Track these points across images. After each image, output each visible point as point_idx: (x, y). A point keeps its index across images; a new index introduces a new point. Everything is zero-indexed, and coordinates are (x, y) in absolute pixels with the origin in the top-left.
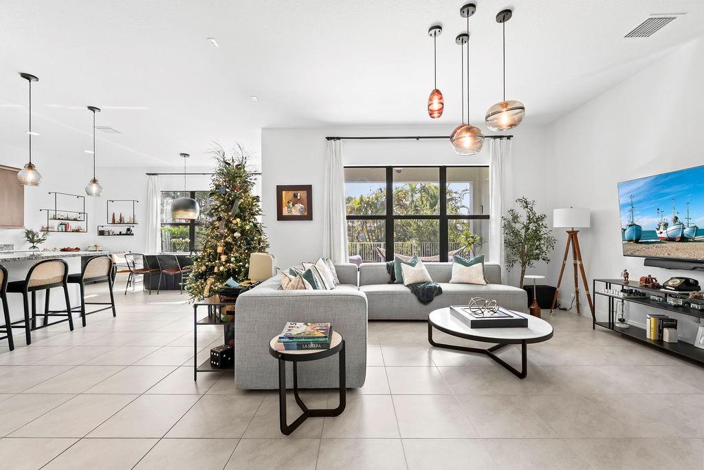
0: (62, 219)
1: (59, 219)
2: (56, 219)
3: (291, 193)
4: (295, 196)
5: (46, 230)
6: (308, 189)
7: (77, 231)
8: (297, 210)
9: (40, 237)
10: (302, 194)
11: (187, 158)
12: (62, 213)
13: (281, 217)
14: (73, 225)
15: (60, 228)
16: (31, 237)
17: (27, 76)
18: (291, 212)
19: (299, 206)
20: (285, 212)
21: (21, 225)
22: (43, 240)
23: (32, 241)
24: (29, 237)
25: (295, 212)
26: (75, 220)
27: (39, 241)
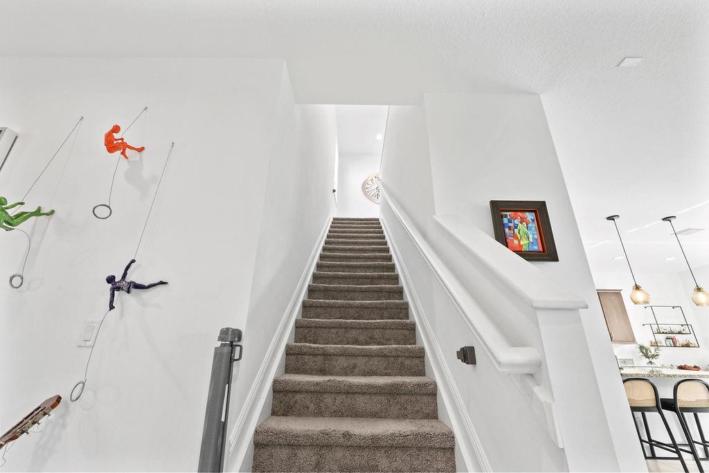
0: (666, 333)
1: (663, 333)
2: (660, 333)
5: (656, 344)
7: (687, 346)
9: (653, 352)
12: (664, 327)
14: (681, 339)
15: (668, 343)
16: (645, 352)
21: (634, 341)
22: (657, 355)
23: (647, 356)
24: (643, 353)
26: (680, 333)
27: (654, 356)
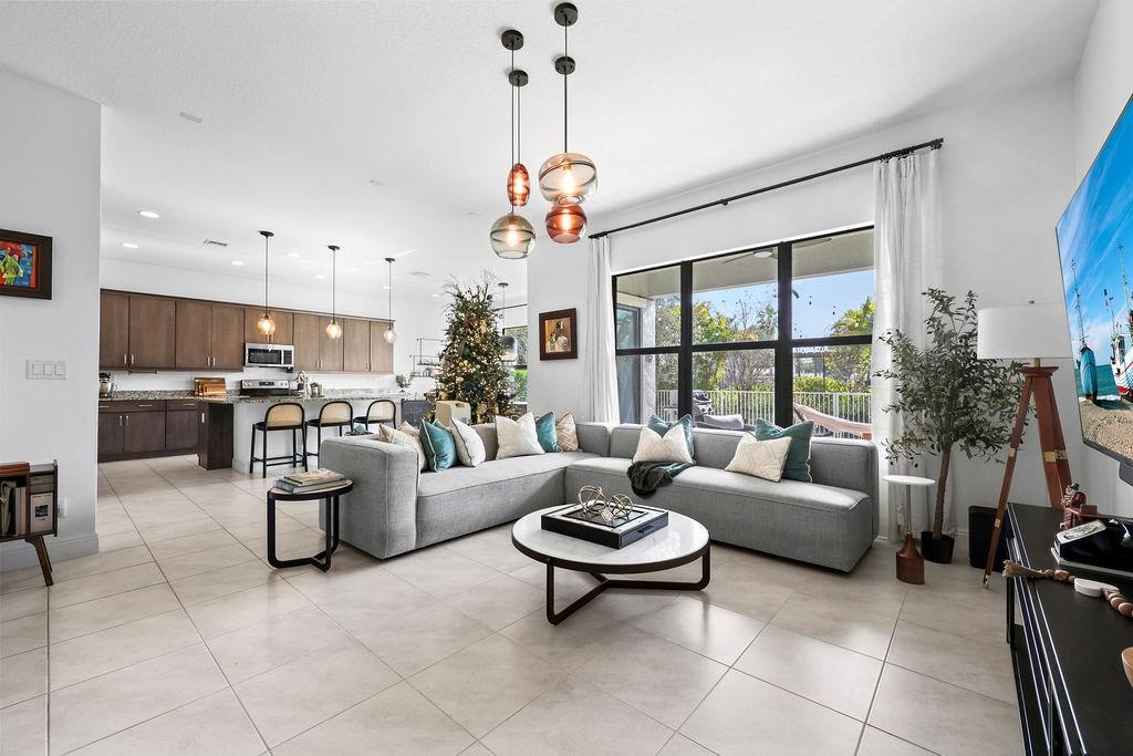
2: (422, 364)
3: (554, 322)
4: (558, 326)
5: (413, 375)
6: (571, 314)
8: (559, 345)
10: (565, 323)
11: (506, 288)
13: (545, 356)
16: (400, 382)
17: (333, 248)
18: (553, 348)
19: (562, 339)
20: (548, 350)
23: (401, 386)
25: (559, 349)
